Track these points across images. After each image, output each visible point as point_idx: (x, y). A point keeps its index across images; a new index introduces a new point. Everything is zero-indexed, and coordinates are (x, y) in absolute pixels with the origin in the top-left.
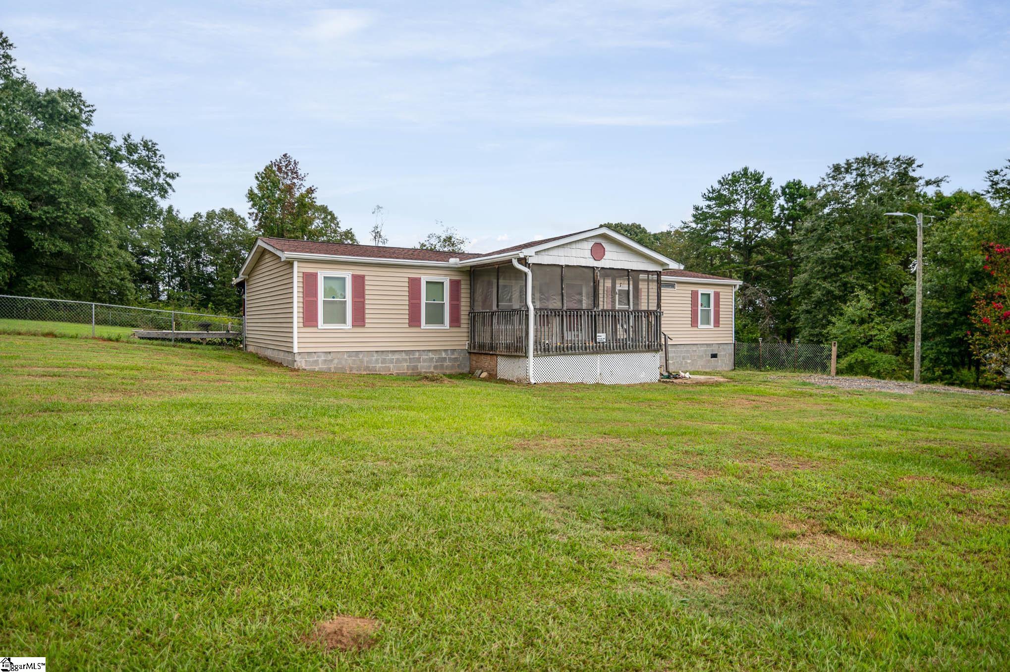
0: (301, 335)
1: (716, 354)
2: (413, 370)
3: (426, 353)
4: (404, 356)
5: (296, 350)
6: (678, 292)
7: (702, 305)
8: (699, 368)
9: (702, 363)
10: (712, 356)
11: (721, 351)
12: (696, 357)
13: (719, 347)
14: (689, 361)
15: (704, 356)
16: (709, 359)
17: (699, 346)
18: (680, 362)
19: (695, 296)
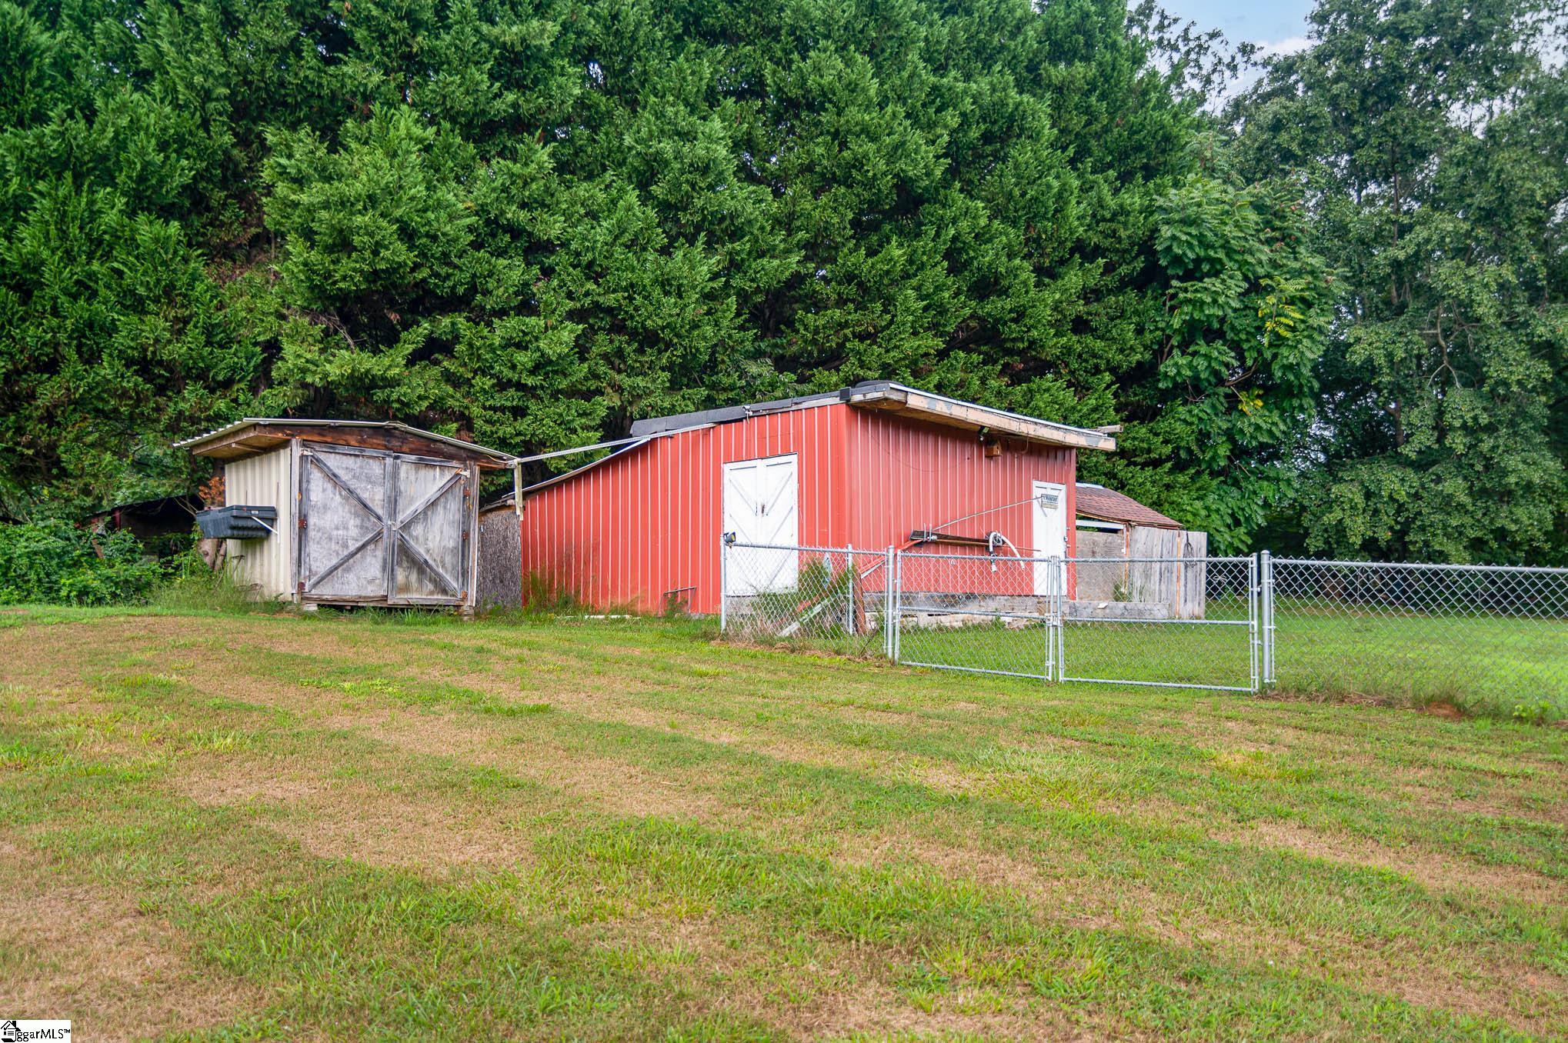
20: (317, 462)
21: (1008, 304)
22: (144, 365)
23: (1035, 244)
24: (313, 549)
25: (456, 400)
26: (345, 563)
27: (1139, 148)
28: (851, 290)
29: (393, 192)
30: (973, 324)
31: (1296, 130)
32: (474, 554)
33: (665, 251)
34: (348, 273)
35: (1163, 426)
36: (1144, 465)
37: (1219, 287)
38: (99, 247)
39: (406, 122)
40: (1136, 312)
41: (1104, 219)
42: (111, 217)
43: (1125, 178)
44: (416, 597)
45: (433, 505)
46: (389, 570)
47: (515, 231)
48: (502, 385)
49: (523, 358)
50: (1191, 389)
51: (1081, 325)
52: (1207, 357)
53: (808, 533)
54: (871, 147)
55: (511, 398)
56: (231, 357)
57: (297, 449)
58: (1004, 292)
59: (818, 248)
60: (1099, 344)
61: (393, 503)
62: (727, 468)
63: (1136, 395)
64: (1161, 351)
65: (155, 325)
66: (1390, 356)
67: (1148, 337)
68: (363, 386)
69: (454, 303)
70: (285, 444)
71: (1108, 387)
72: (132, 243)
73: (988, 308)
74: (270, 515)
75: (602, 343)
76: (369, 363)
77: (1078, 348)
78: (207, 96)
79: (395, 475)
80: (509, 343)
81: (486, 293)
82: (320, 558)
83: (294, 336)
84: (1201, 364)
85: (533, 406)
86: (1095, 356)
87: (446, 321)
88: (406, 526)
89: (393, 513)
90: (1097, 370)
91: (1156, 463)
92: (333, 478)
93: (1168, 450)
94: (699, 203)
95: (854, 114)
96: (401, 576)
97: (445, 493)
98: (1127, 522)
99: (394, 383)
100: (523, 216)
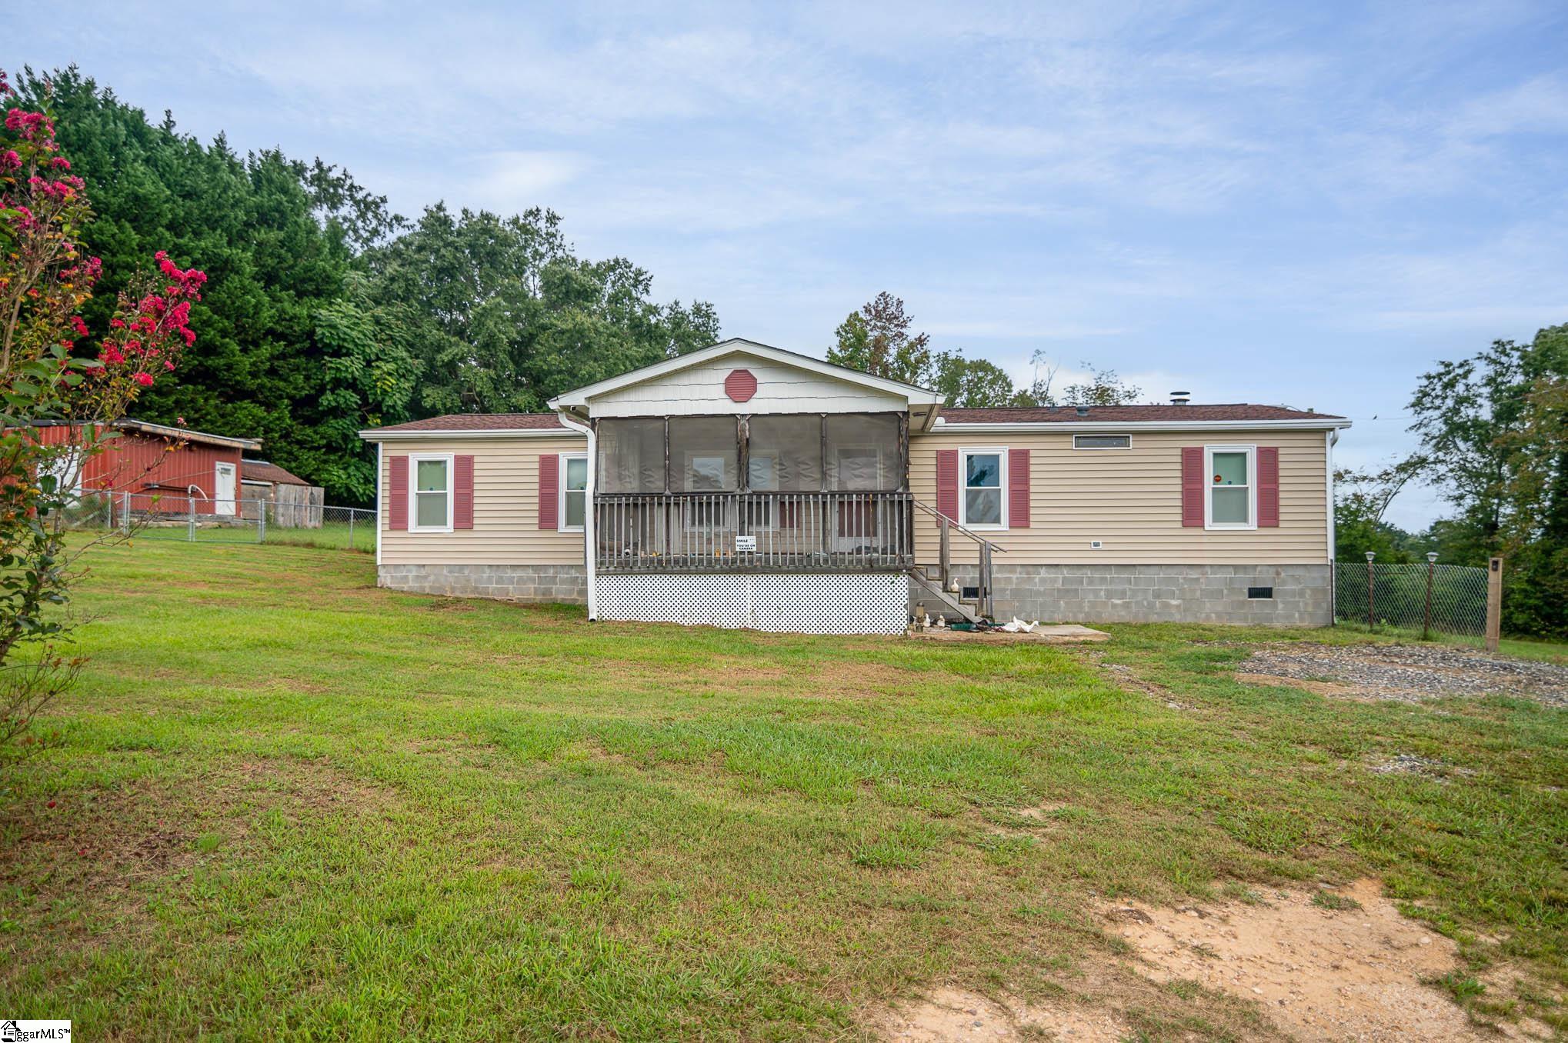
0: (386, 541)
2: (544, 594)
3: (566, 570)
4: (530, 573)
5: (379, 562)
6: (1140, 452)
7: (1217, 479)
8: (1208, 617)
9: (1220, 609)
10: (1255, 593)
11: (1284, 583)
12: (1198, 593)
13: (1278, 574)
14: (1174, 602)
15: (1225, 592)
16: (1241, 598)
17: (1209, 570)
18: (1145, 603)
19: (1192, 461)
21: (222, 361)
23: (241, 329)
27: (311, 279)
30: (200, 368)
35: (321, 429)
36: (310, 449)
37: (348, 363)
40: (305, 369)
41: (285, 319)
43: (301, 294)
50: (336, 412)
51: (272, 372)
52: (344, 397)
53: (88, 483)
58: (219, 354)
60: (281, 384)
63: (307, 412)
64: (321, 390)
66: (444, 405)
67: (313, 382)
71: (287, 406)
73: (210, 362)
77: (269, 385)
84: (342, 401)
86: (279, 389)
90: (281, 397)
91: (318, 448)
93: (324, 442)
95: (122, 258)
98: (274, 482)
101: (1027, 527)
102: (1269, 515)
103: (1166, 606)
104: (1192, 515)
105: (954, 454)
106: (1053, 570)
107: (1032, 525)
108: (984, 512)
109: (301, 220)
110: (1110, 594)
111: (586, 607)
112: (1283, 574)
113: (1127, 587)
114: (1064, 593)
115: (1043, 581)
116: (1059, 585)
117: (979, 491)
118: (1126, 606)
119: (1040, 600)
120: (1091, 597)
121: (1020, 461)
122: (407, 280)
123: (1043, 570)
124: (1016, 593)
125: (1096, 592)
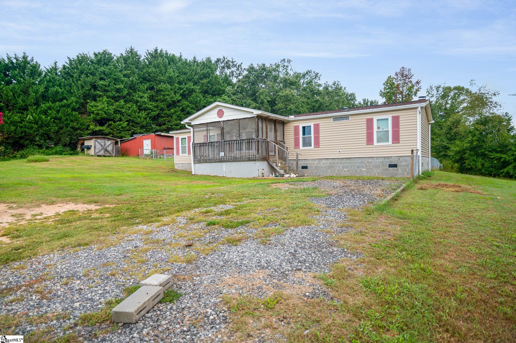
0: (176, 158)
1: (389, 167)
5: (175, 163)
6: (353, 121)
7: (379, 128)
8: (375, 174)
9: (379, 171)
10: (391, 166)
11: (401, 162)
12: (371, 167)
13: (399, 159)
14: (364, 169)
15: (381, 166)
16: (386, 168)
17: (375, 159)
18: (354, 170)
19: (370, 123)
20: (96, 141)
22: (73, 128)
23: (197, 107)
24: (96, 150)
25: (112, 131)
26: (100, 151)
27: (216, 91)
28: (166, 115)
29: (104, 108)
31: (240, 88)
32: (114, 150)
33: (139, 112)
34: (98, 118)
38: (68, 115)
39: (105, 99)
42: (70, 112)
43: (214, 95)
44: (108, 155)
45: (109, 145)
46: (104, 152)
47: (119, 111)
48: (118, 130)
49: (120, 127)
53: (152, 148)
54: (168, 97)
55: (119, 131)
56: (84, 127)
57: (94, 139)
59: (162, 110)
61: (105, 145)
62: (144, 141)
65: (75, 124)
68: (100, 131)
69: (111, 120)
70: (93, 139)
72: (72, 114)
74: (91, 146)
75: (131, 124)
76: (101, 128)
78: (80, 96)
79: (105, 142)
80: (118, 125)
81: (115, 119)
82: (97, 151)
83: (92, 125)
85: (122, 132)
87: (110, 122)
88: (106, 147)
89: (105, 146)
92: (98, 142)
94: (143, 106)
96: (106, 153)
97: (111, 144)
99: (104, 130)
100: (120, 109)
101: (319, 147)
102: (396, 139)
103: (361, 171)
104: (370, 140)
105: (298, 126)
106: (326, 160)
107: (320, 147)
108: (307, 143)
109: (214, 76)
110: (343, 167)
111: (192, 171)
112: (401, 159)
113: (348, 165)
114: (329, 167)
115: (323, 163)
116: (328, 165)
117: (305, 137)
118: (348, 171)
119: (323, 169)
120: (338, 168)
121: (317, 127)
122: (242, 87)
123: (324, 160)
124: (316, 167)
125: (339, 167)
